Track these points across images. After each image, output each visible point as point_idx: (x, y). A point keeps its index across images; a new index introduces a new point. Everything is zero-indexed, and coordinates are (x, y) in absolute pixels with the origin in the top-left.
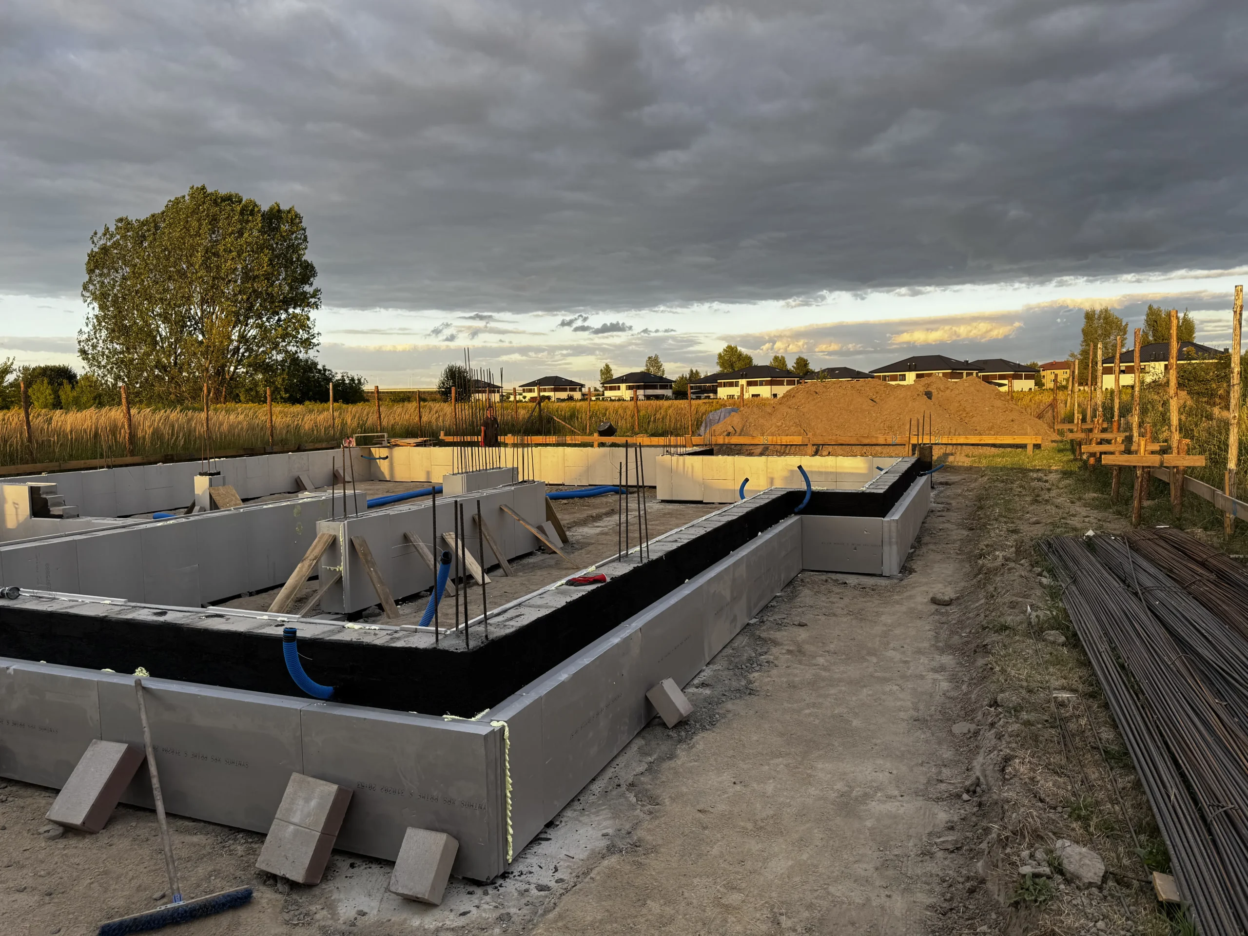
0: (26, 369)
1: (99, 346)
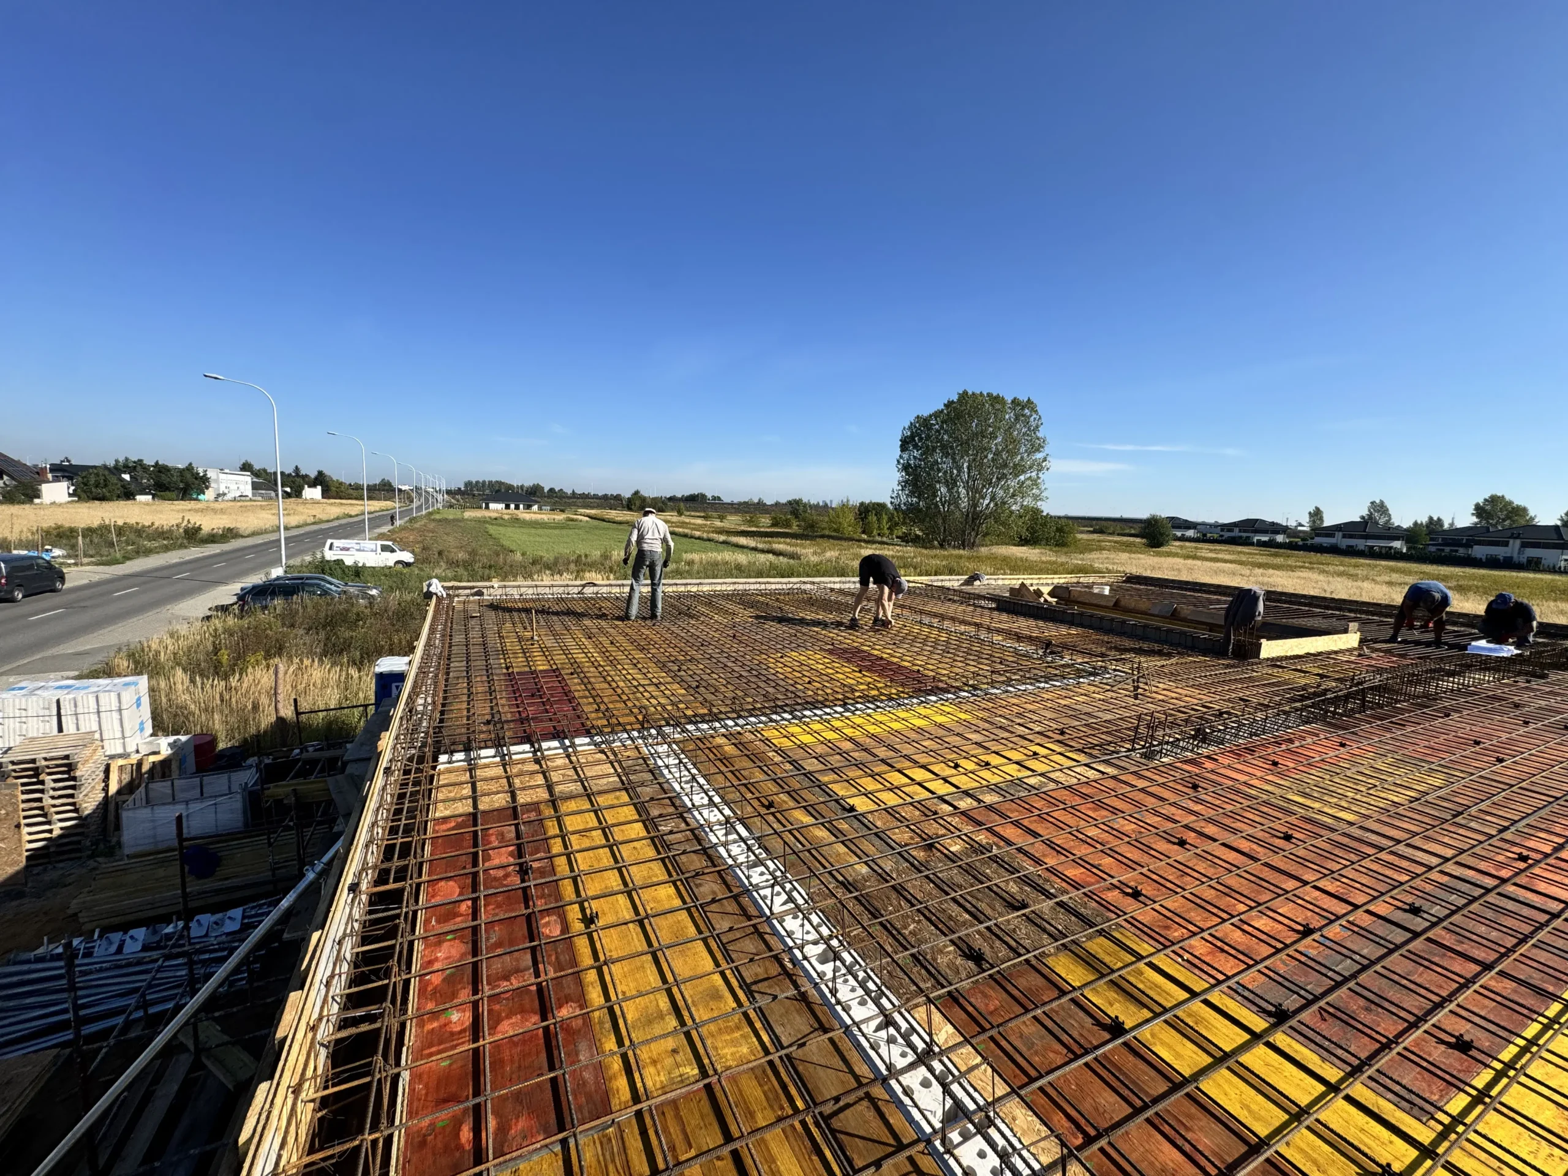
1: (903, 498)
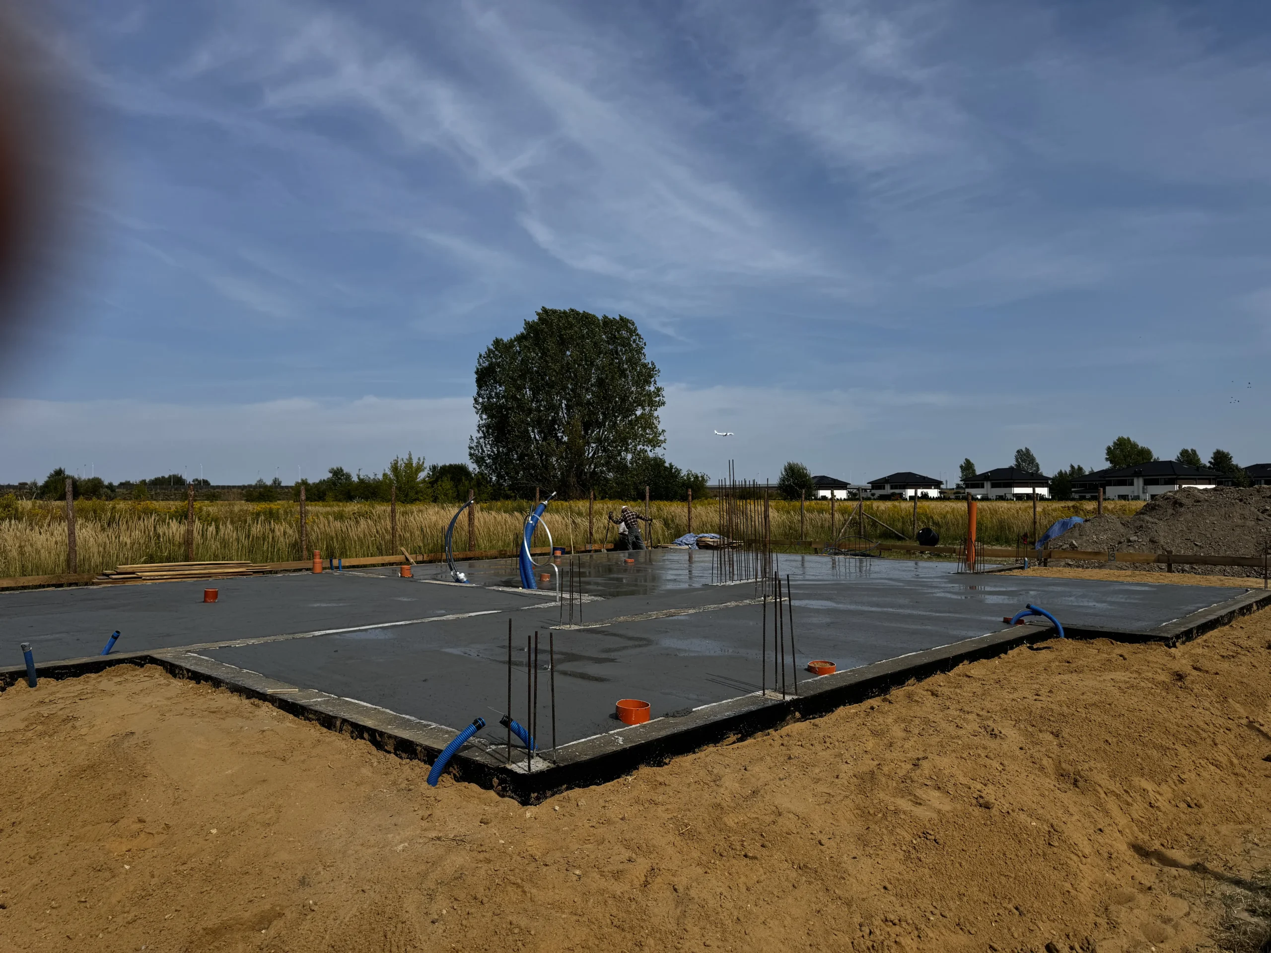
0: (434, 468)
1: (487, 449)
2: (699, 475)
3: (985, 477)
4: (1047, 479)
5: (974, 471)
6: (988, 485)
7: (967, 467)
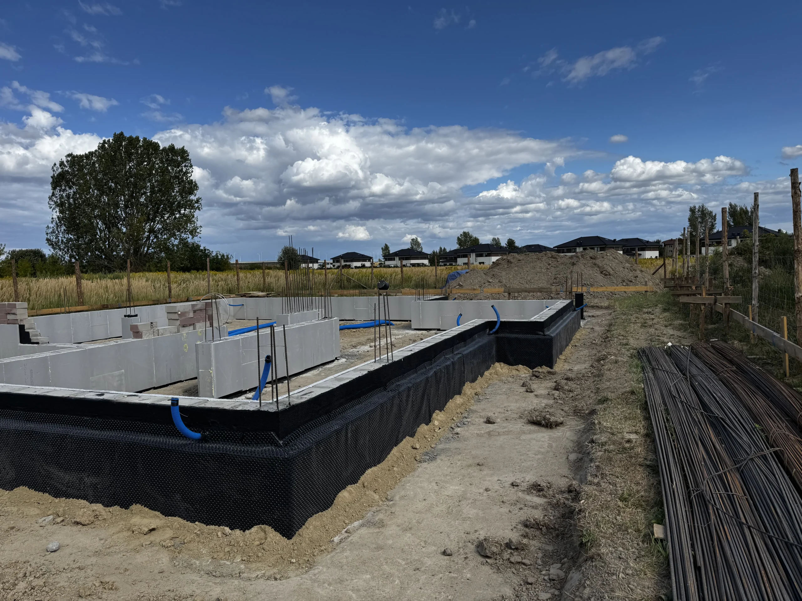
0: (13, 252)
1: (60, 236)
2: (225, 255)
3: (396, 254)
4: (427, 254)
5: (389, 251)
6: (397, 258)
7: (386, 248)
